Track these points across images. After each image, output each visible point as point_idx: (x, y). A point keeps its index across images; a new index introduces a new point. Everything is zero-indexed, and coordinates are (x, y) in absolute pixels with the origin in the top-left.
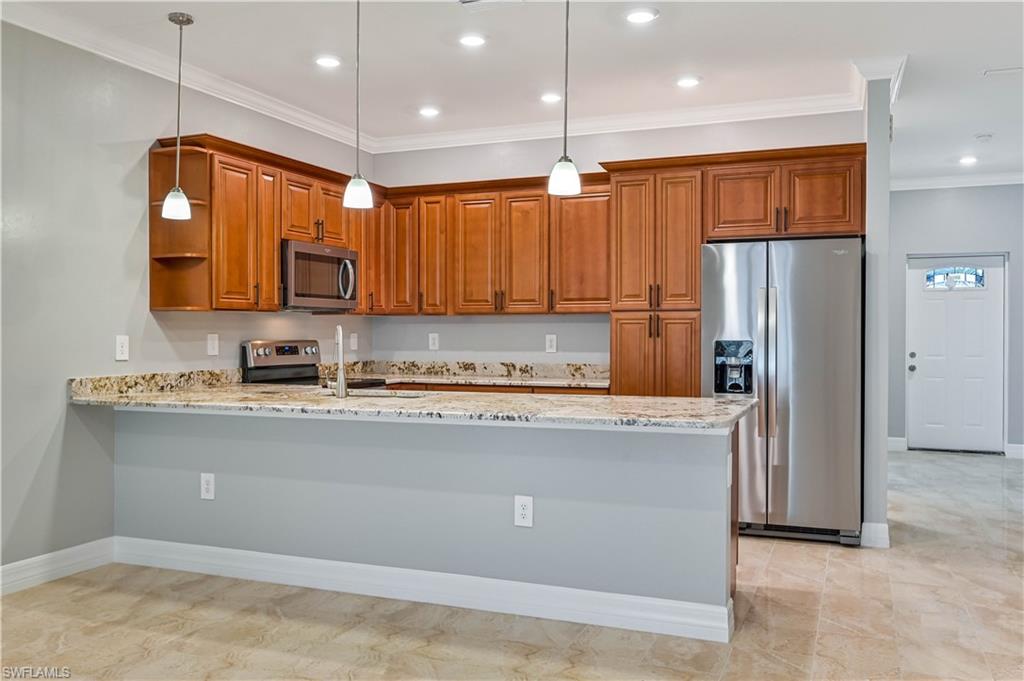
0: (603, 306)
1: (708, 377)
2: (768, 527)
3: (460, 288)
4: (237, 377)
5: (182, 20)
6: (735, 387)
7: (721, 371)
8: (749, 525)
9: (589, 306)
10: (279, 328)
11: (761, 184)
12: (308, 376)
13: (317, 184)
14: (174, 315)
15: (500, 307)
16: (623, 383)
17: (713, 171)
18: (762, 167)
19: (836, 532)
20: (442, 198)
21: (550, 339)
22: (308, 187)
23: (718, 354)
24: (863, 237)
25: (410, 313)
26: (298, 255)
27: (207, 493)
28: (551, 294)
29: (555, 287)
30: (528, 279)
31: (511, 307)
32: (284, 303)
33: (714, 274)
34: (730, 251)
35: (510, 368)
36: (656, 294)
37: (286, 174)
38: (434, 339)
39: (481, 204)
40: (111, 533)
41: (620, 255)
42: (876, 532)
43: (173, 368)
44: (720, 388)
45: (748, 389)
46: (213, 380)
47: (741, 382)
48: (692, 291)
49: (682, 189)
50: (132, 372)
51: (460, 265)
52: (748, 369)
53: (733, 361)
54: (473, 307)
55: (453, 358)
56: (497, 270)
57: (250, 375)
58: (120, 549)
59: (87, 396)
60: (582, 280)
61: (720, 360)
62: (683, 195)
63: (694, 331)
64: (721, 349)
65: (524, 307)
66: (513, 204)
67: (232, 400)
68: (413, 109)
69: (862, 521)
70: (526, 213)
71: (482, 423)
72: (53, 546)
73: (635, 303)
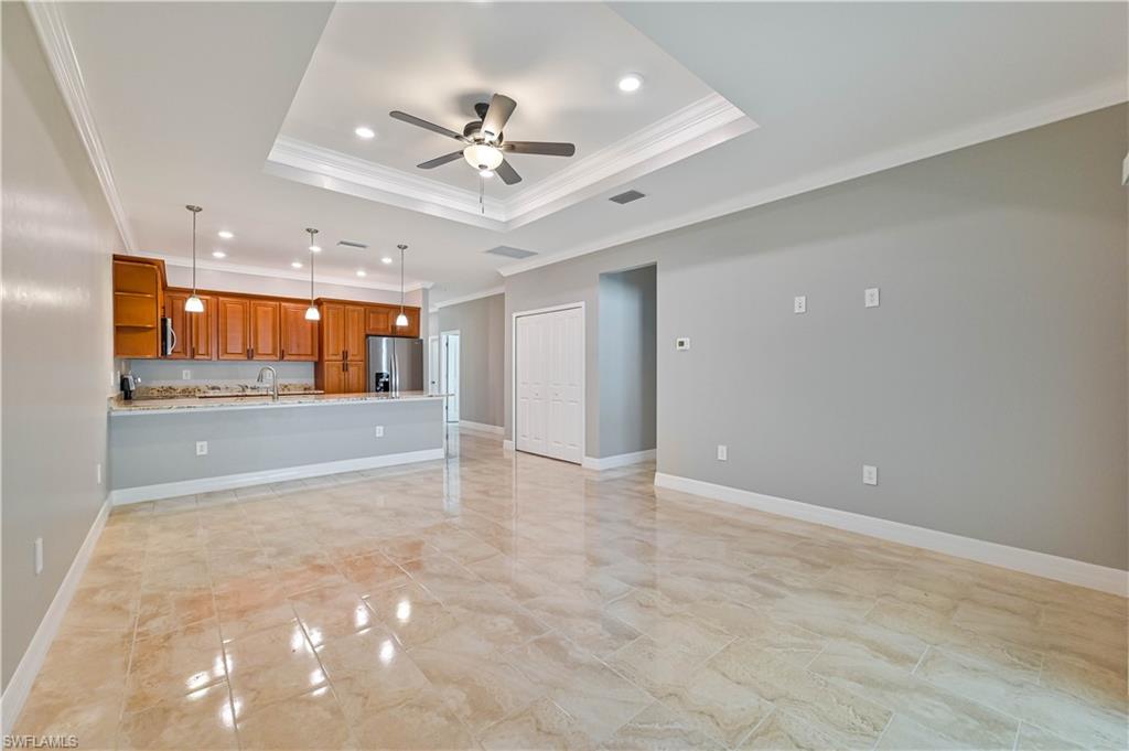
9: (302, 358)
11: (386, 317)
15: (251, 356)
16: (328, 390)
17: (368, 308)
18: (386, 310)
27: (201, 452)
28: (282, 351)
29: (284, 348)
31: (257, 357)
35: (244, 388)
36: (346, 354)
39: (237, 304)
41: (328, 337)
45: (387, 390)
48: (360, 353)
49: (356, 313)
51: (222, 333)
52: (387, 384)
54: (232, 356)
56: (248, 338)
60: (298, 346)
62: (356, 315)
65: (265, 357)
66: (259, 307)
70: (265, 312)
73: (334, 358)
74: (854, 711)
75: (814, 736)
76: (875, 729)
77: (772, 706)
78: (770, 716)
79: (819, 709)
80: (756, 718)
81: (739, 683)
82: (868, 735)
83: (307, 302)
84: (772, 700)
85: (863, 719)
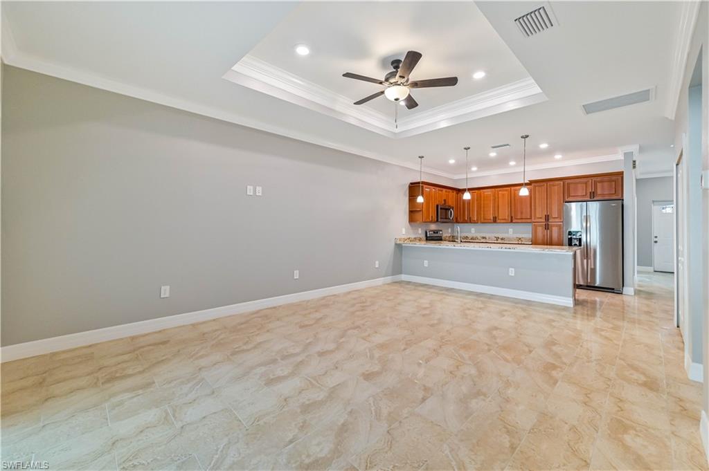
0: (529, 221)
1: (566, 241)
2: (588, 286)
3: (482, 216)
4: (425, 239)
5: (422, 157)
6: (575, 245)
7: (570, 240)
8: (581, 285)
9: (524, 221)
10: (433, 227)
11: (584, 185)
12: (440, 239)
13: (444, 190)
14: (413, 223)
15: (495, 221)
16: (535, 242)
17: (567, 181)
18: (585, 180)
19: (613, 289)
20: (476, 191)
21: (511, 230)
22: (442, 191)
23: (569, 235)
24: (623, 200)
25: (467, 223)
26: (441, 209)
27: (426, 265)
28: (512, 217)
29: (513, 215)
30: (504, 212)
31: (498, 221)
32: (437, 220)
33: (569, 211)
34: (573, 205)
35: (497, 239)
36: (547, 218)
37: (437, 188)
38: (473, 230)
39: (488, 192)
40: (401, 273)
41: (535, 206)
42: (629, 290)
43: (413, 236)
44: (570, 244)
45: (580, 245)
46: (420, 240)
47: (577, 243)
48: (559, 217)
49: (556, 187)
50: (406, 237)
51: (482, 209)
52: (580, 240)
53: (574, 237)
54: (485, 221)
55: (479, 235)
56: (494, 211)
57: (428, 239)
58: (404, 277)
59: (398, 242)
60: (522, 213)
61: (570, 237)
62: (557, 189)
63: (560, 227)
64: (570, 233)
65: (502, 221)
66: (500, 192)
67: (424, 244)
68: (470, 169)
69: (623, 286)
70: (503, 195)
71: (502, 250)
72: (393, 274)
73: (540, 220)
74: (143, 464)
75: (147, 436)
76: (124, 468)
77: (178, 425)
78: (173, 423)
79: (160, 446)
80: (176, 418)
81: (204, 417)
82: (124, 462)
83: (521, 185)
84: (182, 427)
85: (135, 466)
